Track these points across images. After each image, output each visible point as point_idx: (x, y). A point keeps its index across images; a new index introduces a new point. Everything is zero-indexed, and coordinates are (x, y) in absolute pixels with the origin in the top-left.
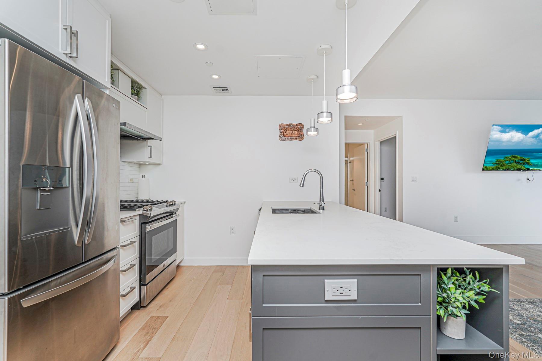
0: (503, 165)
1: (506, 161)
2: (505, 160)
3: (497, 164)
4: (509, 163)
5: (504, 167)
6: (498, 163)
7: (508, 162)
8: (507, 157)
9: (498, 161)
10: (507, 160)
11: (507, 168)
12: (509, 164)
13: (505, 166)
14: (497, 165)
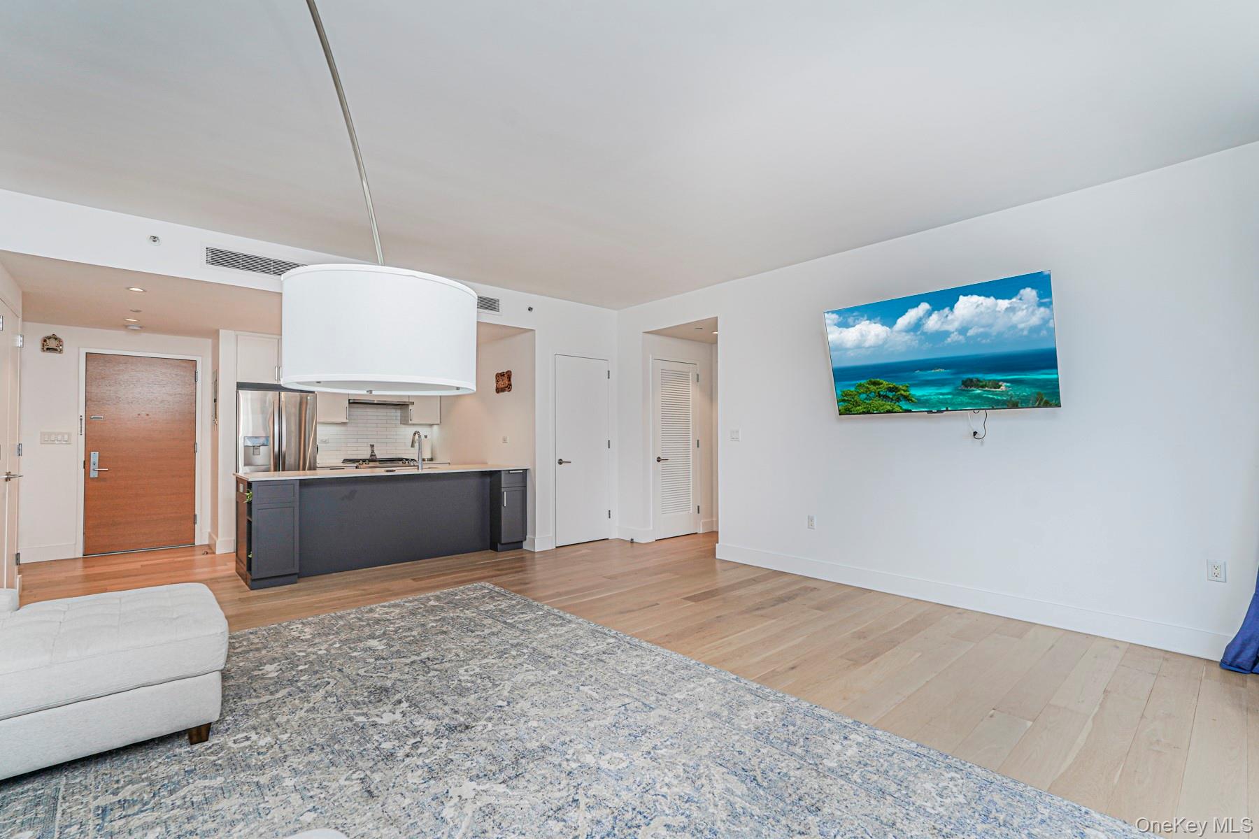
0: (857, 403)
1: (860, 394)
2: (858, 392)
3: (844, 401)
4: (866, 399)
5: (858, 408)
6: (846, 398)
7: (864, 396)
8: (860, 386)
9: (846, 395)
10: (862, 390)
11: (864, 410)
12: (867, 402)
13: (860, 406)
14: (846, 404)
